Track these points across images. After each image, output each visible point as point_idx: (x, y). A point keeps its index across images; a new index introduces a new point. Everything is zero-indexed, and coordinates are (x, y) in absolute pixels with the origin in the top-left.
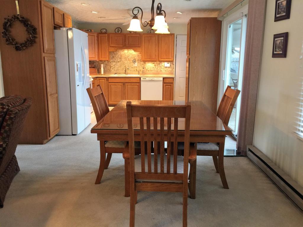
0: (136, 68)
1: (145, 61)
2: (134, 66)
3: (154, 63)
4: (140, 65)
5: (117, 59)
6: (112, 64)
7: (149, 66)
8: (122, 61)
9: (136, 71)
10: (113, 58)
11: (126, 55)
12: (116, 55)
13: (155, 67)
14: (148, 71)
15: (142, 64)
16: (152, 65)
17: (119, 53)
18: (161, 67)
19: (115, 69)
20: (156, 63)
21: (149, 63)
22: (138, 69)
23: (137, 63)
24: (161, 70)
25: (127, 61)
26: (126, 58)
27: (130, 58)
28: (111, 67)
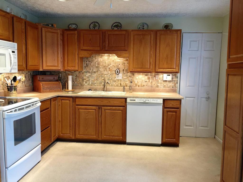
1: (133, 72)
2: (117, 78)
3: (146, 75)
4: (125, 77)
5: (92, 69)
6: (86, 75)
7: (140, 79)
8: (99, 71)
9: (119, 86)
10: (86, 67)
11: (105, 63)
12: (92, 63)
13: (149, 80)
14: (137, 86)
15: (130, 76)
16: (144, 77)
17: (95, 59)
18: (158, 81)
19: (89, 83)
20: (150, 75)
21: (140, 75)
22: (123, 84)
23: (122, 75)
24: (157, 84)
25: (107, 71)
26: (105, 67)
27: (112, 67)
28: (83, 80)
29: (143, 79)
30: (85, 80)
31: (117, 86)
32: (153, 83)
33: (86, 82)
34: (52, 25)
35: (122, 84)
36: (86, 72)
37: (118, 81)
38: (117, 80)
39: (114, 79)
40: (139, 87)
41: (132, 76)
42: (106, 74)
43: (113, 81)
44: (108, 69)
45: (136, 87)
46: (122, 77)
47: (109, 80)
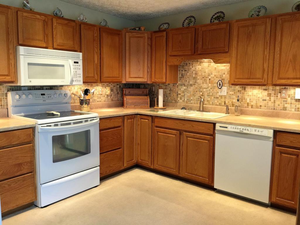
0: (223, 100)
1: (244, 86)
2: (219, 94)
3: (266, 90)
4: (233, 93)
5: (188, 81)
6: (180, 89)
7: (255, 96)
8: (197, 83)
9: (223, 106)
10: (181, 78)
11: (205, 72)
12: (188, 72)
13: (270, 98)
14: (250, 107)
15: (239, 91)
16: (262, 92)
17: (192, 67)
18: (285, 100)
19: (184, 99)
20: (273, 90)
21: (255, 89)
22: (229, 102)
23: (227, 89)
24: (284, 105)
25: (206, 83)
26: (204, 78)
27: (213, 78)
28: (177, 96)
29: (260, 96)
30: (179, 96)
31: (220, 105)
32: (277, 103)
33: (181, 99)
34: (139, 29)
35: (227, 102)
36: (181, 85)
37: (221, 98)
38: (220, 96)
39: (216, 94)
40: (252, 108)
41: (243, 91)
42: (205, 88)
43: (214, 98)
44: (208, 81)
45: (248, 107)
46: (227, 93)
47: (209, 96)
